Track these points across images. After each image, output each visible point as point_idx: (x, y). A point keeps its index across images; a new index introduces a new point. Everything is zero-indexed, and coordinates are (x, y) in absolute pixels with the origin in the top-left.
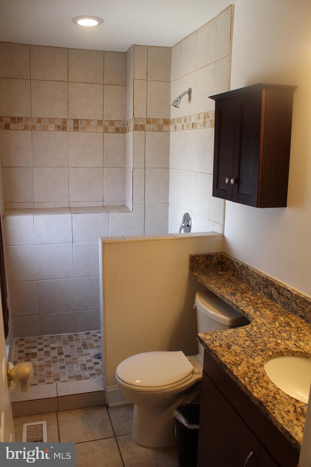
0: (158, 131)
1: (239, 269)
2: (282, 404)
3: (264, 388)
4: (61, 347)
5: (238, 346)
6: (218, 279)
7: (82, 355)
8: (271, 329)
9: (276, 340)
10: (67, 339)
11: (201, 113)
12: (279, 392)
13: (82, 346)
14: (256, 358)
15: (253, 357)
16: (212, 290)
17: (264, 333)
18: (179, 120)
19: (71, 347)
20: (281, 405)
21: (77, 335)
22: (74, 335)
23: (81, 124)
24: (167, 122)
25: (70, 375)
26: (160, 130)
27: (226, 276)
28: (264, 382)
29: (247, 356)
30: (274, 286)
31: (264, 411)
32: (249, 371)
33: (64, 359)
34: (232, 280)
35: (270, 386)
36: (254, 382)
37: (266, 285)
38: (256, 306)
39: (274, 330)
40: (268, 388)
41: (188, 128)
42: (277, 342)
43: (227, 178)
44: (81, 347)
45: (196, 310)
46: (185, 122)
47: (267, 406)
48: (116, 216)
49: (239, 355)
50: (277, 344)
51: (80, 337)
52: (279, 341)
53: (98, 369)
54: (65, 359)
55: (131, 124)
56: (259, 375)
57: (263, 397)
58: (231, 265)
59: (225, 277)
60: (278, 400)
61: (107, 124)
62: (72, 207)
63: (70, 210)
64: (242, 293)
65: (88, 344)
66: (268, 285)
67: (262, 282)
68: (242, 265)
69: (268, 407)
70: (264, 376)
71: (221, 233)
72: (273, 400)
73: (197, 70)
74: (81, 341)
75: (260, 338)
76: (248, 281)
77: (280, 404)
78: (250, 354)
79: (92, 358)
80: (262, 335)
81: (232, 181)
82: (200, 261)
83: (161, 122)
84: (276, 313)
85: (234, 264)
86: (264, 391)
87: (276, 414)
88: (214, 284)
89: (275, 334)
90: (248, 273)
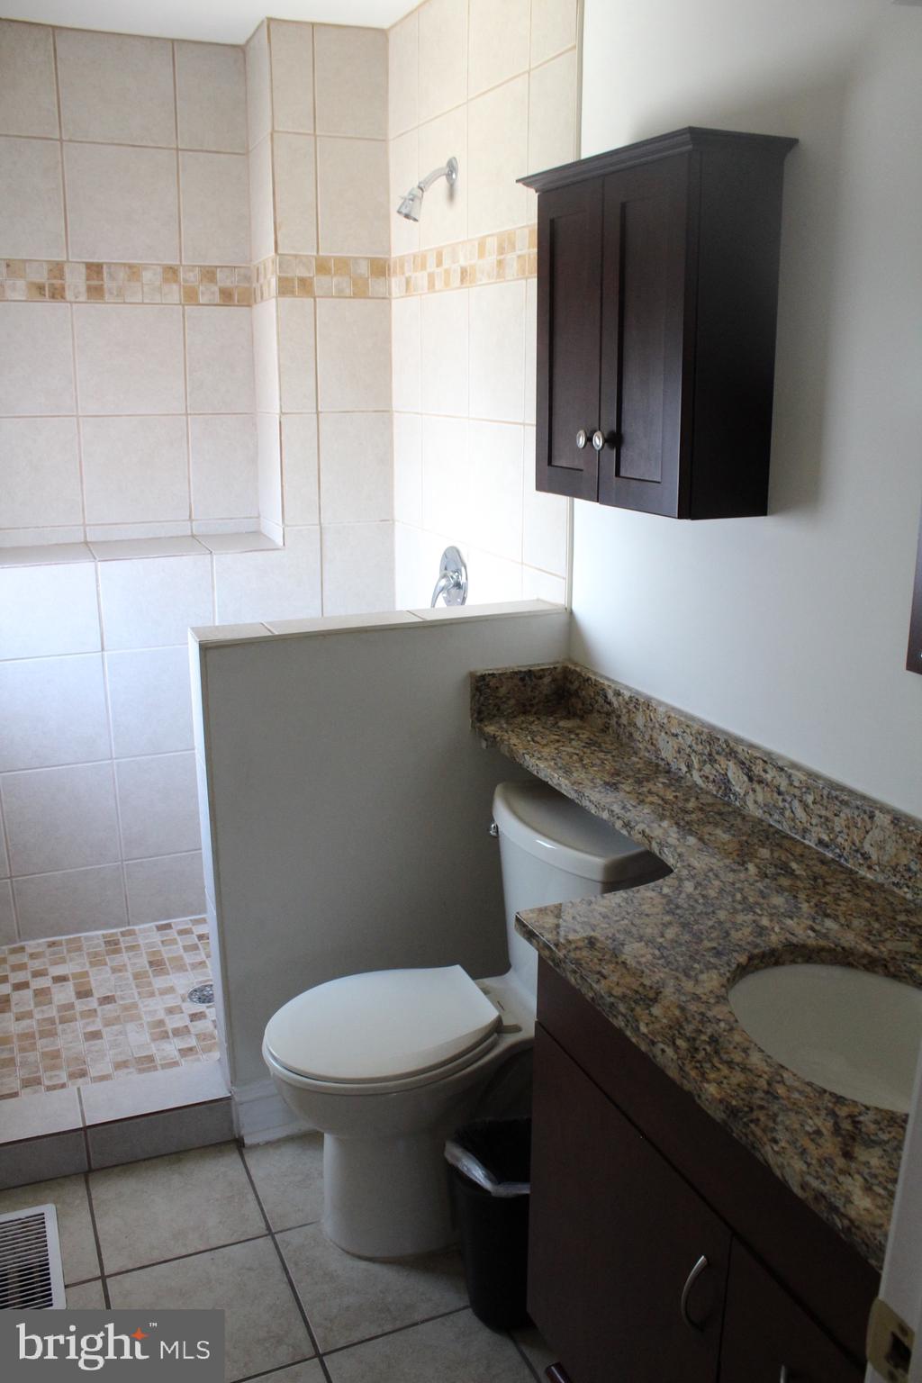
0: (355, 296)
1: (624, 711)
2: (797, 1113)
3: (736, 1067)
4: (86, 974)
5: (643, 944)
6: (561, 744)
7: (152, 995)
8: (737, 885)
9: (754, 918)
10: (102, 948)
11: (489, 236)
12: (782, 1077)
13: (148, 966)
14: (703, 977)
15: (692, 973)
16: (546, 776)
17: (717, 898)
18: (420, 261)
19: (114, 970)
20: (792, 1114)
21: (131, 933)
22: (123, 934)
23: (112, 277)
24: (381, 268)
25: (120, 1058)
26: (360, 292)
27: (583, 734)
28: (735, 1048)
29: (673, 973)
30: (736, 757)
31: (744, 1138)
32: (686, 1019)
33: (95, 1010)
34: (603, 745)
35: (755, 1059)
36: (704, 1049)
37: (710, 755)
38: (683, 819)
39: (746, 890)
40: (748, 1067)
41: (447, 284)
42: (757, 926)
43: (582, 432)
44: (147, 971)
45: (498, 841)
46: (437, 266)
47: (752, 1121)
48: (233, 566)
49: (650, 970)
50: (759, 930)
51: (139, 939)
52: (765, 922)
53: (205, 1034)
54: (99, 1009)
55: (269, 276)
56: (717, 1028)
57: (738, 1095)
58: (597, 698)
59: (581, 736)
60: (781, 1101)
61: (192, 277)
62: (93, 540)
63: (90, 550)
64: (639, 782)
65: (168, 959)
66: (714, 754)
67: (694, 745)
68: (631, 697)
69: (757, 1125)
70: (731, 1029)
71: (563, 603)
72: (768, 1102)
73: (472, 99)
74: (146, 952)
75: (707, 914)
76: (652, 744)
77: (790, 1113)
78: (682, 964)
79: (183, 1001)
80: (713, 906)
81: (598, 441)
82: (503, 691)
83: (364, 269)
84: (744, 838)
85: (606, 697)
86: (738, 1077)
87: (783, 1144)
88: (549, 758)
89: (751, 900)
90: (651, 720)
